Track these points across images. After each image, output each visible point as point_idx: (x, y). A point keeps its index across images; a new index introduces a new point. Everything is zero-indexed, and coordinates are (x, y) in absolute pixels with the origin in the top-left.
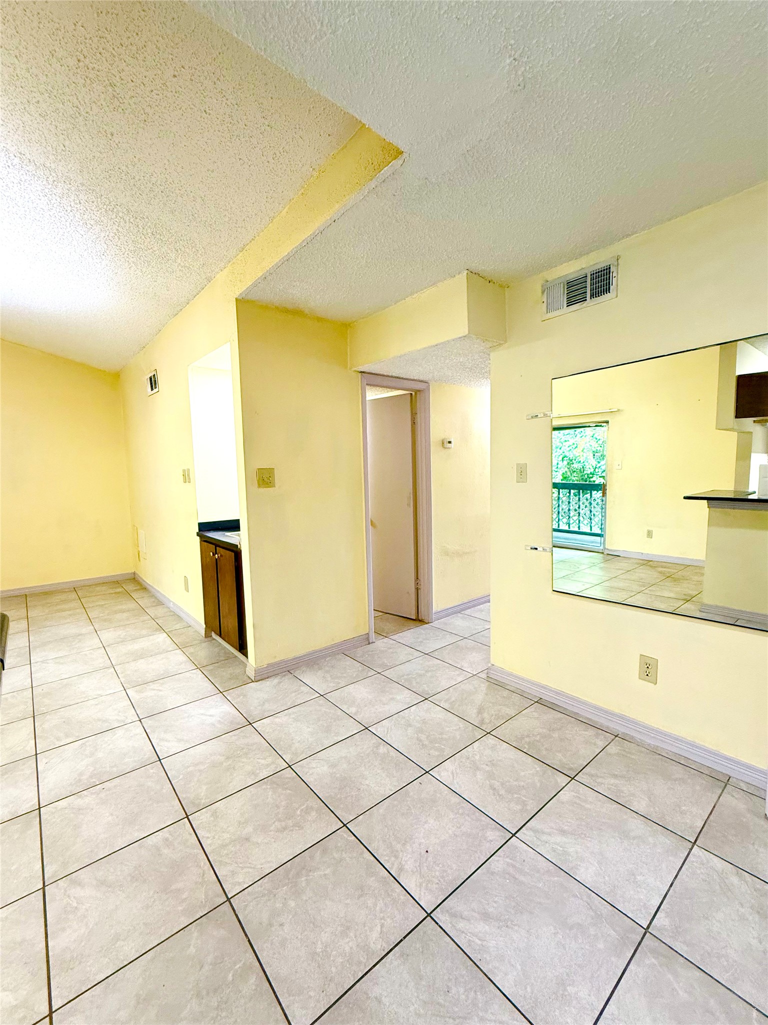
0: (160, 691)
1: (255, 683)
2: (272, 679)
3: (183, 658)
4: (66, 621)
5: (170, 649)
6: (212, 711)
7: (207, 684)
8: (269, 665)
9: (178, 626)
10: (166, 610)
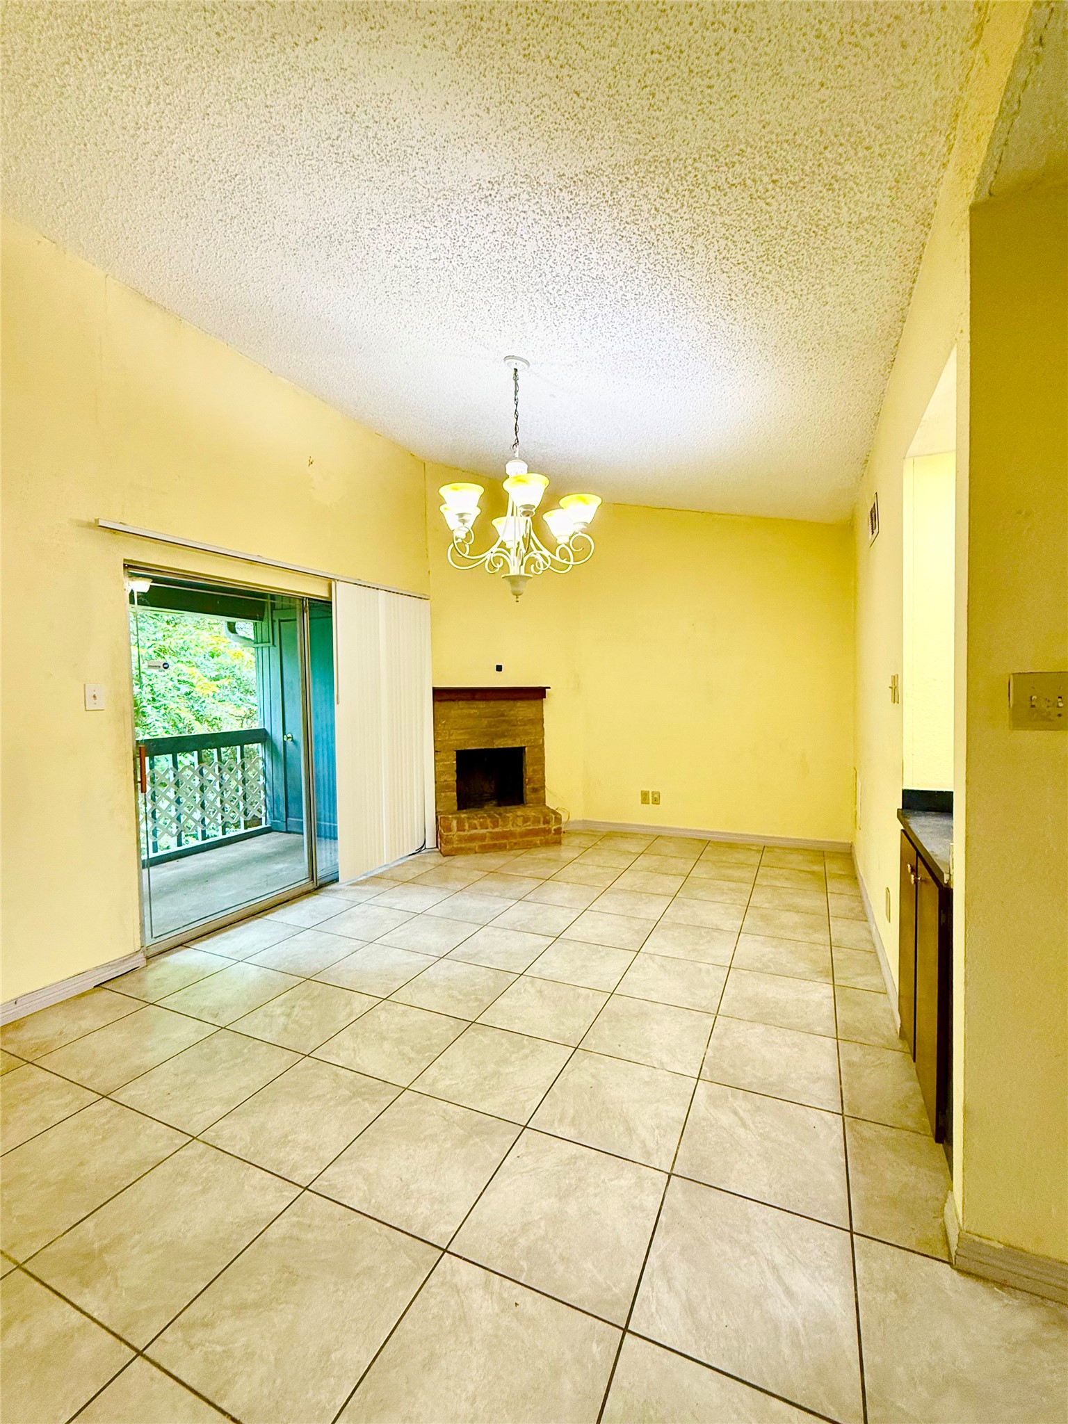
0: (744, 1125)
1: (955, 1273)
2: (1016, 1302)
3: (827, 1066)
4: (720, 899)
5: (819, 1029)
6: (800, 1281)
7: (835, 1178)
8: (1013, 1251)
9: (861, 982)
10: (865, 934)
